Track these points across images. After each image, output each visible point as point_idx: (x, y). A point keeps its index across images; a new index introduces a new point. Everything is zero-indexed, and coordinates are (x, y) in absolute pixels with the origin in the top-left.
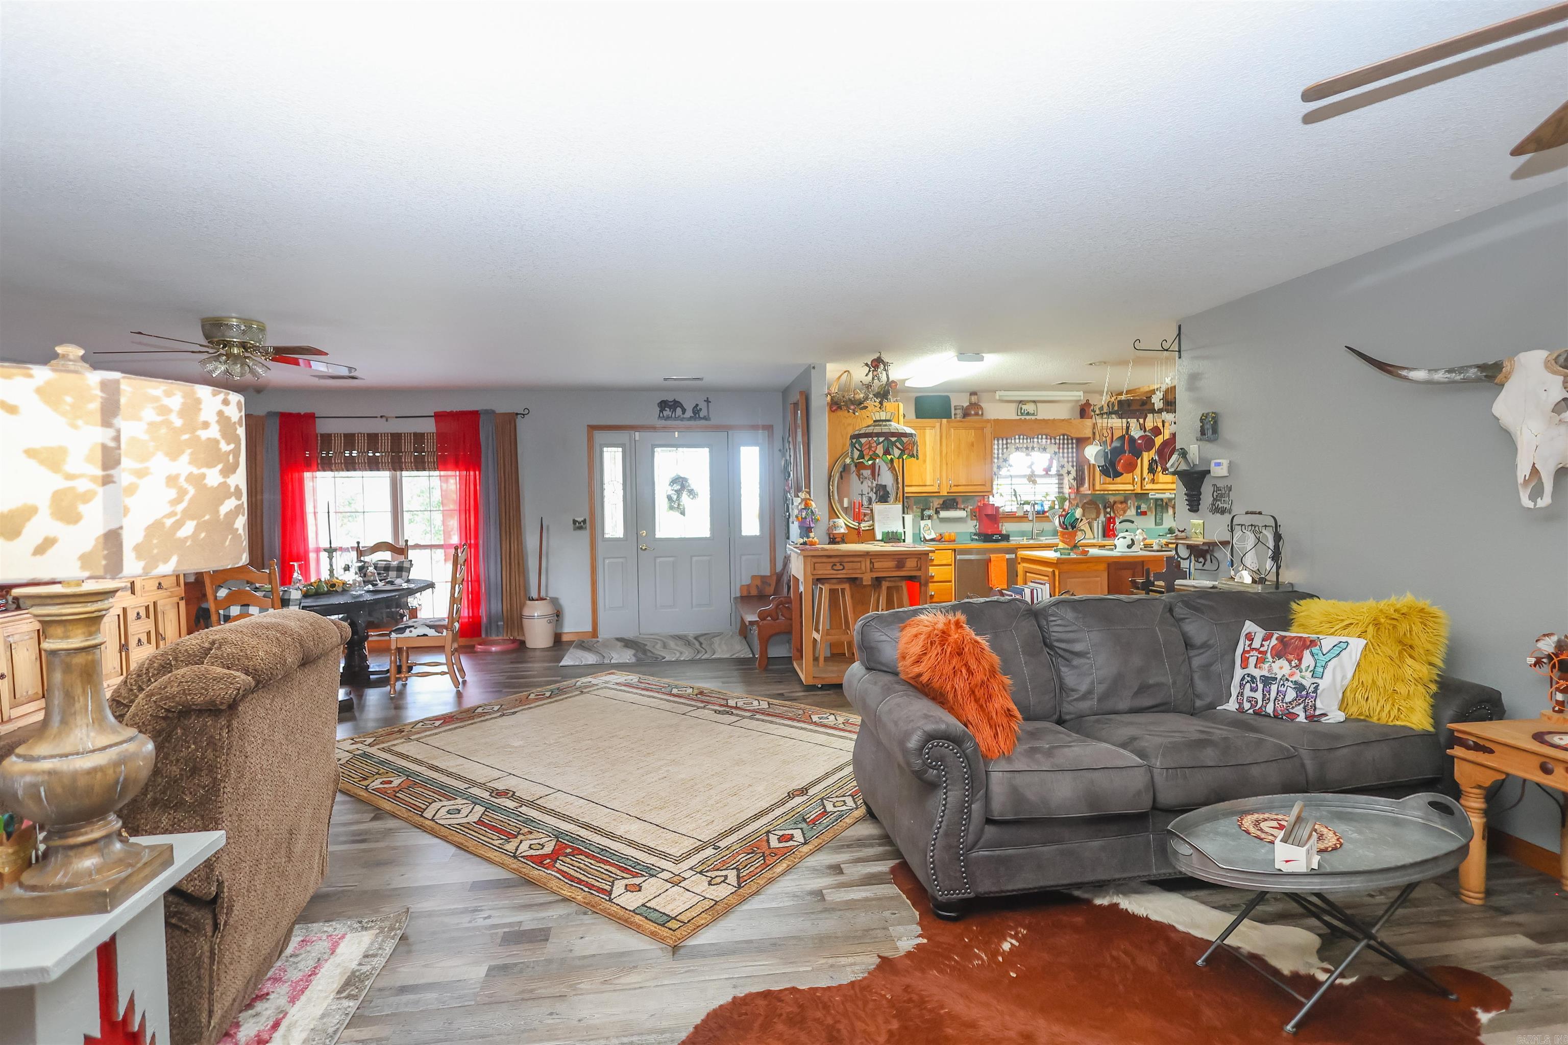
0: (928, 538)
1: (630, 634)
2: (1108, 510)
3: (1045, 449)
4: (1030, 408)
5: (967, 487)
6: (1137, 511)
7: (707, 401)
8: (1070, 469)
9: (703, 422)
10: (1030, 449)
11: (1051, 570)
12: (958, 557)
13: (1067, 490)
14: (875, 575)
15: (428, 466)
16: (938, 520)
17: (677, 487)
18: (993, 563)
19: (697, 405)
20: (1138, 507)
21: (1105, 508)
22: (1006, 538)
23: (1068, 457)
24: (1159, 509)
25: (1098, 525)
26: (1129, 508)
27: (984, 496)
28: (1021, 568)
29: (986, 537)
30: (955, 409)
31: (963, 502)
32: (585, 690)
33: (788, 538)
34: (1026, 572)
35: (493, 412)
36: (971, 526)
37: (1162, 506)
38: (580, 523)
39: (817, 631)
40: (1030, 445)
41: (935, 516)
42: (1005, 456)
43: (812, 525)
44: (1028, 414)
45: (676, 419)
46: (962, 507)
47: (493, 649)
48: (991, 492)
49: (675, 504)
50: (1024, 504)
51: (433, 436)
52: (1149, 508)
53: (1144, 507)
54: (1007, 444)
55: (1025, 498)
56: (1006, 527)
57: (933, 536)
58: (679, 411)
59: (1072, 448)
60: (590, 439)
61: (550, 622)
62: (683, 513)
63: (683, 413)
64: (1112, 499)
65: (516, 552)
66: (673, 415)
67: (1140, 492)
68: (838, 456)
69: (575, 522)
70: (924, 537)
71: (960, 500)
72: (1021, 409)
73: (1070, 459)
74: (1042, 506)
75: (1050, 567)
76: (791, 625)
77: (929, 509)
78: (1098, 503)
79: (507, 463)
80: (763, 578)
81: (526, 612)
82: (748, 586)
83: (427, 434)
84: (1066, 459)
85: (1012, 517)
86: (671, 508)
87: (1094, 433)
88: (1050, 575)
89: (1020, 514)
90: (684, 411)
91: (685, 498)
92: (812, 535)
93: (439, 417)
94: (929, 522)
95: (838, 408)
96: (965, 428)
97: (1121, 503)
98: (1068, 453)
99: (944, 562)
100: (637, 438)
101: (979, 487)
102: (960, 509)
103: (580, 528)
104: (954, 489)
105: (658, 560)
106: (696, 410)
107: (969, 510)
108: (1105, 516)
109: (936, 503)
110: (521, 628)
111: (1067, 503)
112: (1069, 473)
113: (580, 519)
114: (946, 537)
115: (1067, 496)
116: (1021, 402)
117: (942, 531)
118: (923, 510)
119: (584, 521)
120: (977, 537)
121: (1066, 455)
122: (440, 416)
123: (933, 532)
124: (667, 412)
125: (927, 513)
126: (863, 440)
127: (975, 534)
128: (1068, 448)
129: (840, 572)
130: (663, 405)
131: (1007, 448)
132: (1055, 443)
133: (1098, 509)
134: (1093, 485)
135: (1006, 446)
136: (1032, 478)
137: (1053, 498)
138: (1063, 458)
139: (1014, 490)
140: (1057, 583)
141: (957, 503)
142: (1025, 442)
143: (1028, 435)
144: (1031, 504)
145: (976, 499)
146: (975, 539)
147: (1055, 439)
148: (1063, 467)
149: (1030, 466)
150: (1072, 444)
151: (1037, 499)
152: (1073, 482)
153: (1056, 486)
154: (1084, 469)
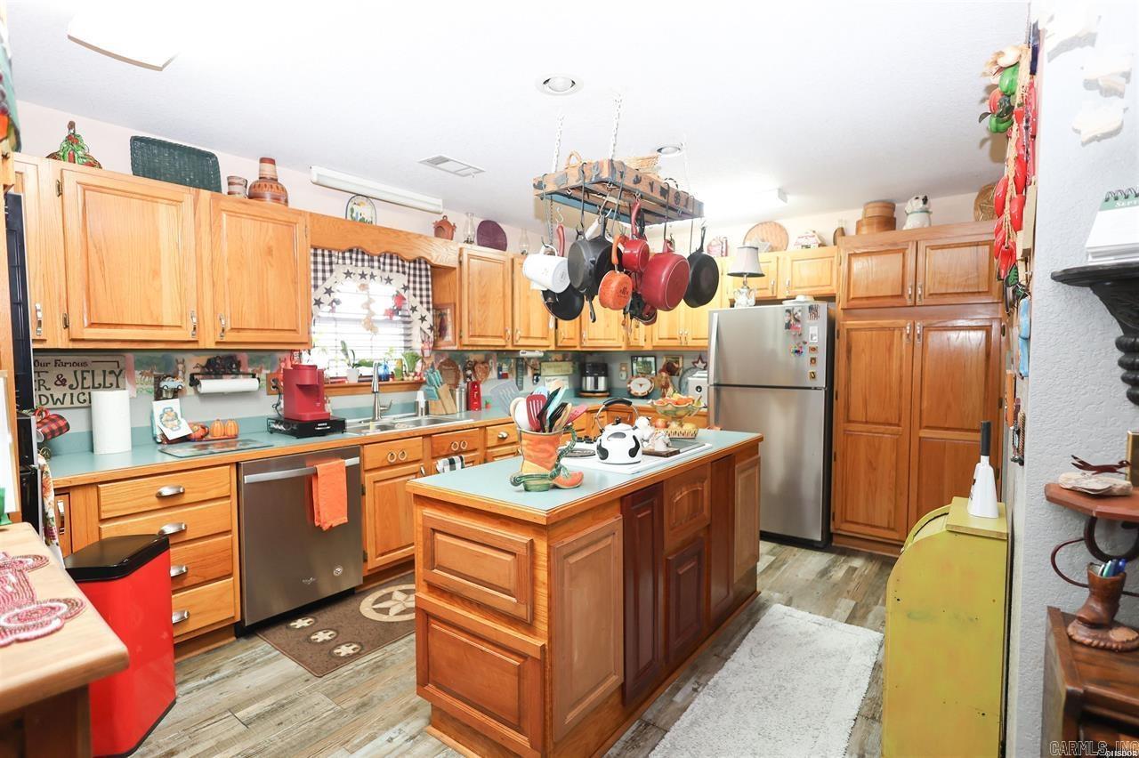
0: (172, 436)
2: (469, 372)
3: (389, 280)
4: (365, 210)
5: (259, 334)
6: (498, 374)
8: (425, 313)
10: (368, 277)
11: (526, 540)
12: (248, 479)
13: (417, 345)
16: (196, 398)
18: (321, 480)
20: (500, 369)
21: (465, 369)
22: (338, 426)
23: (421, 296)
24: (520, 371)
25: (460, 394)
26: (491, 369)
27: (292, 351)
29: (301, 428)
30: (230, 184)
31: (251, 362)
34: (433, 530)
36: (267, 406)
37: (521, 366)
40: (367, 272)
41: (190, 391)
42: (328, 284)
44: (363, 220)
46: (250, 370)
48: (308, 345)
50: (359, 365)
52: (510, 370)
53: (505, 367)
54: (331, 263)
55: (360, 356)
56: (336, 405)
57: (185, 431)
59: (428, 283)
64: (472, 357)
67: (511, 348)
70: (163, 435)
71: (243, 357)
72: (352, 210)
73: (424, 299)
74: (386, 367)
75: (523, 533)
77: (174, 376)
78: (457, 362)
84: (418, 299)
85: (340, 386)
87: (460, 262)
88: (523, 551)
89: (353, 380)
94: (174, 404)
96: (254, 217)
97: (483, 363)
98: (421, 289)
99: (213, 494)
101: (287, 334)
102: (245, 374)
104: (230, 337)
107: (263, 377)
108: (465, 381)
109: (193, 364)
111: (419, 364)
112: (423, 319)
114: (217, 430)
115: (419, 353)
116: (353, 195)
117: (203, 419)
118: (158, 379)
120: (282, 427)
121: (418, 292)
123: (184, 423)
125: (169, 384)
127: (277, 422)
128: (421, 283)
131: (331, 271)
132: (404, 273)
133: (456, 370)
134: (461, 337)
135: (327, 268)
136: (370, 325)
137: (399, 356)
138: (415, 295)
139: (343, 343)
140: (542, 575)
141: (239, 364)
142: (360, 264)
143: (363, 253)
144: (369, 365)
145: (279, 355)
146: (280, 431)
147: (403, 266)
148: (414, 309)
149: (367, 305)
150: (427, 276)
151: (377, 356)
152: (428, 332)
153: (403, 338)
154: (446, 314)
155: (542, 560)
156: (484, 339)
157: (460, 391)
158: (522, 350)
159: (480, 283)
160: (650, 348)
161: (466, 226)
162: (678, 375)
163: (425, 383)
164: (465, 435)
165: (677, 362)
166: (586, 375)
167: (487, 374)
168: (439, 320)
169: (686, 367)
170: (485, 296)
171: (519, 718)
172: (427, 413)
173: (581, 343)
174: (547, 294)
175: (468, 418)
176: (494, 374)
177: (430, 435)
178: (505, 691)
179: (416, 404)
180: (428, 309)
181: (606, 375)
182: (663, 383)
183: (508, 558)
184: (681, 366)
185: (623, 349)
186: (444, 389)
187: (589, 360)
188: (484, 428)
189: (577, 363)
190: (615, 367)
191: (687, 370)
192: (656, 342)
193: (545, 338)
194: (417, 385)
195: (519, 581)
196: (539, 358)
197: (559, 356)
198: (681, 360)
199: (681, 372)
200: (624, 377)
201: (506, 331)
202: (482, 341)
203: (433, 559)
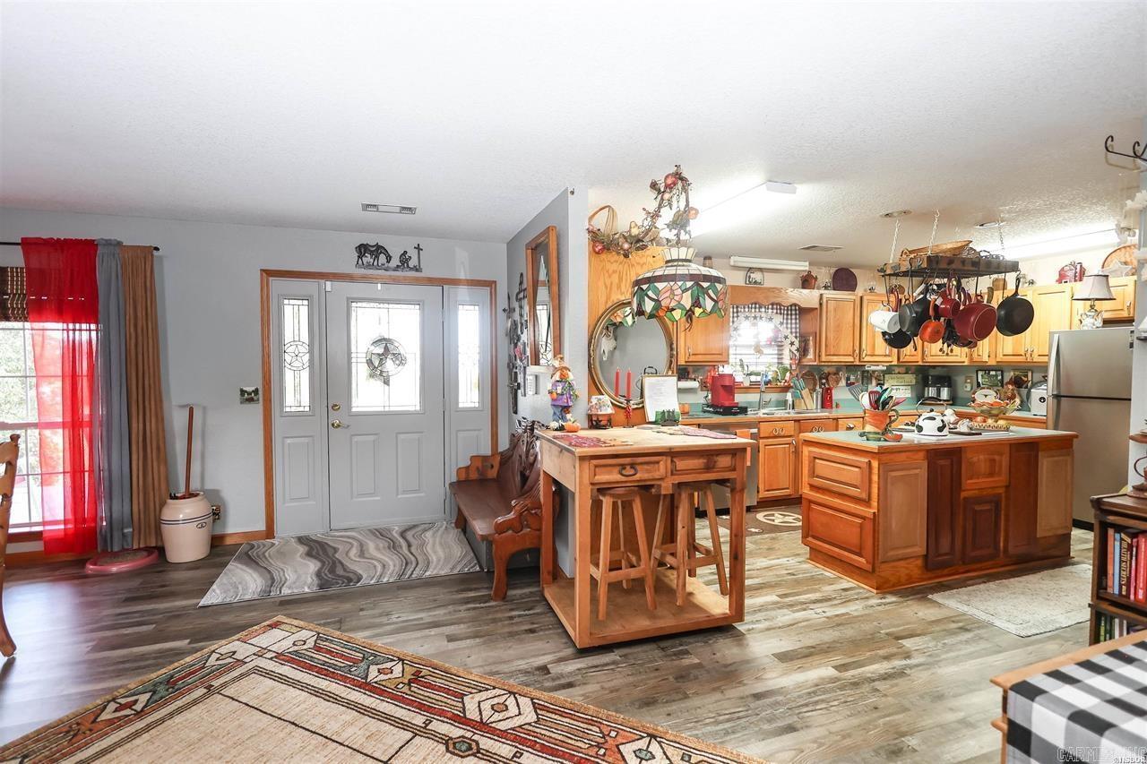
1: (317, 531)
3: (771, 319)
4: (757, 276)
5: (704, 356)
6: (847, 382)
7: (418, 248)
8: (794, 339)
9: (413, 274)
10: (759, 318)
11: (867, 460)
13: (787, 362)
14: (677, 479)
15: (13, 313)
17: (380, 350)
19: (405, 252)
20: (848, 379)
21: (821, 379)
22: (744, 410)
23: (791, 328)
25: (817, 396)
26: (841, 379)
27: (715, 366)
28: (806, 450)
29: (722, 410)
31: (694, 372)
32: (216, 683)
33: (516, 412)
34: (815, 458)
35: (119, 244)
36: (703, 397)
37: (867, 377)
38: (249, 394)
39: (597, 565)
40: (758, 315)
42: (735, 325)
43: (571, 404)
44: (756, 282)
45: (378, 267)
46: (696, 376)
47: (114, 569)
48: (727, 361)
49: (376, 370)
50: (750, 374)
51: (22, 273)
52: (857, 380)
53: (852, 378)
54: (737, 312)
55: (751, 369)
58: (382, 258)
59: (796, 319)
60: (265, 288)
61: (202, 527)
62: (387, 382)
63: (388, 262)
64: (826, 370)
65: (154, 435)
66: (375, 263)
67: (858, 363)
68: (600, 313)
69: (243, 392)
71: (690, 369)
72: (750, 277)
73: (794, 330)
74: (767, 376)
75: (865, 457)
76: (540, 537)
78: (815, 373)
79: (139, 314)
80: (485, 458)
81: (167, 514)
82: (467, 468)
83: (12, 268)
84: (789, 330)
85: (741, 387)
86: (372, 376)
87: (821, 304)
88: (865, 466)
89: (747, 384)
90: (389, 258)
91: (389, 365)
92: (568, 416)
93: (28, 245)
95: (604, 248)
97: (835, 374)
98: (791, 323)
100: (328, 289)
101: (717, 356)
102: (691, 379)
103: (251, 400)
104: (692, 358)
105: (356, 439)
106: (404, 259)
107: (700, 380)
108: (820, 387)
110: (159, 533)
111: (788, 374)
112: (792, 344)
113: (250, 389)
115: (788, 366)
116: (750, 269)
119: (256, 391)
120: (711, 409)
121: (789, 326)
122: (30, 244)
124: (368, 259)
126: (660, 286)
127: (707, 406)
128: (791, 319)
129: (630, 479)
130: (363, 249)
131: (738, 317)
132: (781, 314)
133: (814, 379)
134: (819, 356)
135: (735, 315)
136: (758, 350)
137: (775, 368)
138: (787, 328)
139: (741, 360)
140: (875, 478)
141: (688, 373)
142: (753, 310)
143: (756, 304)
144: (757, 374)
145: (707, 368)
146: (709, 412)
147: (780, 309)
148: (786, 337)
149: (756, 336)
150: (796, 314)
151: (761, 369)
152: (796, 352)
153: (776, 356)
154: (809, 340)
155: (875, 471)
156: (835, 357)
157: (817, 394)
158: (868, 364)
159: (835, 317)
160: (994, 363)
161: (824, 276)
162: (1026, 387)
163: (792, 387)
164: (822, 423)
165: (1026, 376)
166: (928, 386)
167: (837, 382)
168: (803, 344)
169: (1035, 380)
170: (839, 326)
171: (861, 549)
172: (793, 408)
173: (923, 358)
174: (884, 334)
175: (822, 412)
176: (843, 383)
177: (799, 421)
178: (852, 536)
179: (786, 401)
180: (796, 337)
181: (949, 386)
182: (1009, 394)
183: (857, 470)
184: (1030, 378)
185: (965, 364)
186: (805, 392)
187: (932, 372)
188: (837, 419)
189: (920, 376)
190: (960, 380)
191: (1036, 383)
192: (1000, 358)
193: (889, 356)
194: (786, 389)
195: (862, 481)
196: (883, 371)
197: (903, 370)
198: (1030, 374)
199: (1030, 384)
200: (969, 389)
201: (854, 351)
202: (835, 359)
203: (814, 473)
